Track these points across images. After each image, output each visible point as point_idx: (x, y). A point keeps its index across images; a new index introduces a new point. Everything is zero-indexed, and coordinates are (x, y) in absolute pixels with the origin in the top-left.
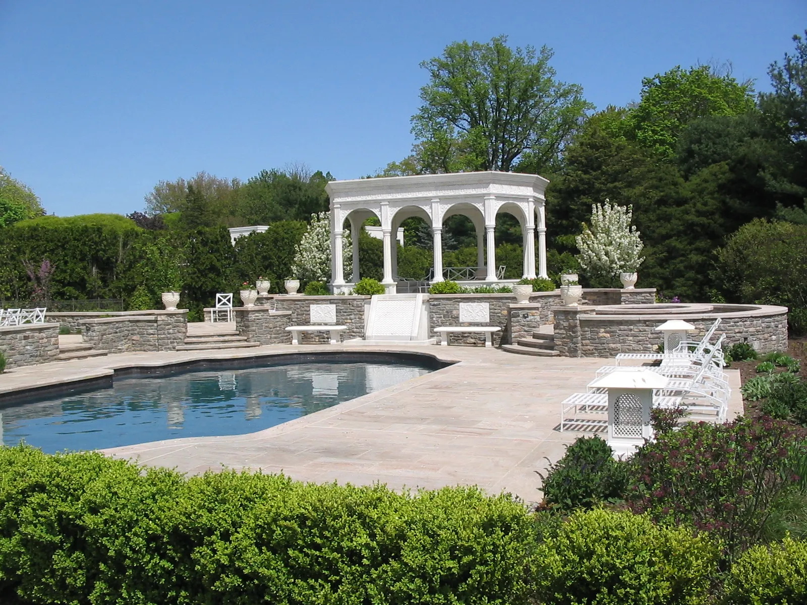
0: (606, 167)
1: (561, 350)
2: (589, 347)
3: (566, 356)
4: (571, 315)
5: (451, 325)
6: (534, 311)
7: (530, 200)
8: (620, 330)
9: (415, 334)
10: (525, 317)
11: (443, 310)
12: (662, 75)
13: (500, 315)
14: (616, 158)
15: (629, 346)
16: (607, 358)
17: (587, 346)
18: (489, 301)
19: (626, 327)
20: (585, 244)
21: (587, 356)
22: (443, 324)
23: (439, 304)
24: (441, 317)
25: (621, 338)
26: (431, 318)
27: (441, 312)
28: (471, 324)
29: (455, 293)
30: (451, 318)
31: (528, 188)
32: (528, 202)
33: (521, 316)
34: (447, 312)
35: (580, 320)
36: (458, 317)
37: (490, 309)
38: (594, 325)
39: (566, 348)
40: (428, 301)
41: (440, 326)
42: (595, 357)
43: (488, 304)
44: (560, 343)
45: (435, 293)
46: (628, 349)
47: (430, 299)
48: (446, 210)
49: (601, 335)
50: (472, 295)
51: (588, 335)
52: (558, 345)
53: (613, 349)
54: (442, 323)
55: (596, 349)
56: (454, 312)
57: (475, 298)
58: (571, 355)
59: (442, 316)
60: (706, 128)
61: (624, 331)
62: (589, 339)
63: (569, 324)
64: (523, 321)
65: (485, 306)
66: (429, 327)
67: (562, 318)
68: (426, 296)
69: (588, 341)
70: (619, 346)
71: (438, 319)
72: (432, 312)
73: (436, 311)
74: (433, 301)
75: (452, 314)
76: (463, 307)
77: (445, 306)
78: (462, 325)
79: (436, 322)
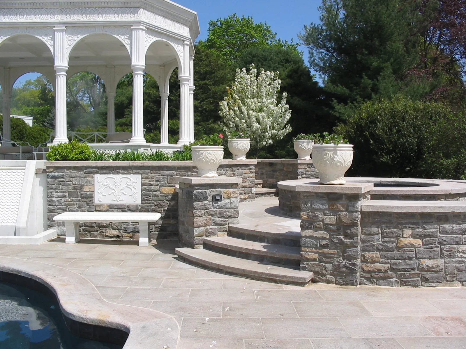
0: (199, 68)
1: (317, 269)
2: (378, 265)
3: (328, 282)
4: (344, 201)
5: (80, 209)
6: (231, 190)
7: (186, 42)
8: (444, 232)
9: (22, 224)
10: (216, 200)
11: (68, 185)
12: (223, 19)
13: (158, 193)
14: (205, 62)
15: (460, 262)
16: (417, 286)
17: (375, 262)
18: (140, 171)
19: (455, 227)
20: (231, 110)
21: (372, 283)
22: (68, 208)
23: (62, 177)
24: (65, 196)
25: (446, 247)
26: (49, 197)
27: (64, 188)
28: (112, 208)
29: (87, 159)
30: (81, 197)
31: (185, 27)
32: (184, 45)
33: (210, 198)
34: (75, 188)
35: (362, 213)
36: (91, 197)
37: (143, 185)
38: (390, 222)
39: (329, 267)
40: (44, 171)
41: (64, 210)
42: (390, 284)
43: (140, 176)
44: (315, 256)
45: (56, 160)
46: (457, 268)
47: (48, 167)
48: (75, 43)
49: (406, 241)
50: (112, 163)
51: (378, 240)
52: (308, 260)
53: (430, 270)
54: (67, 205)
55: (392, 269)
56: (86, 189)
57: (119, 168)
58: (340, 280)
59: (67, 194)
60: (257, 54)
61: (452, 233)
62: (378, 250)
63: (339, 220)
64: (212, 207)
65: (136, 180)
66: (47, 211)
67: (322, 207)
68: (42, 164)
69: (375, 254)
70: (440, 262)
71: (60, 199)
72: (51, 188)
73: (56, 186)
74: (52, 172)
75: (82, 191)
76: (99, 181)
77: (71, 179)
78: (98, 209)
79: (57, 204)
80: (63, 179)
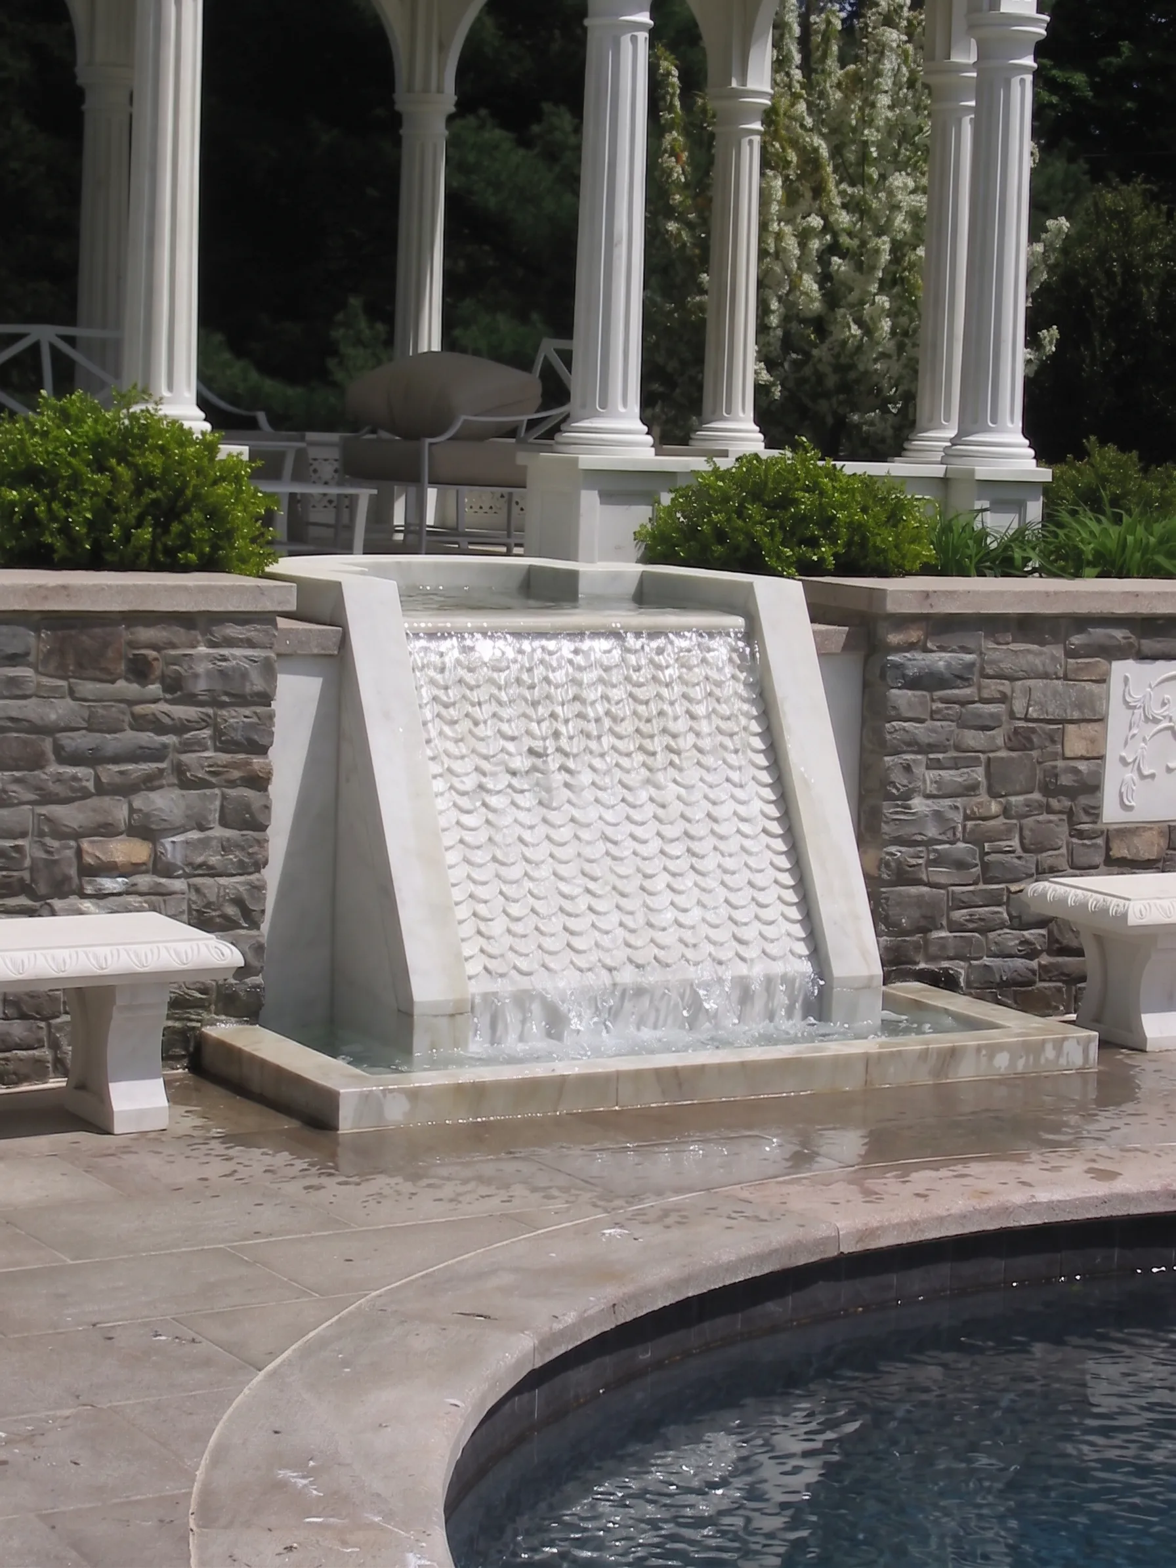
5: (1040, 855)
11: (991, 724)
23: (961, 677)
26: (895, 794)
27: (972, 738)
34: (1021, 740)
36: (1089, 787)
56: (1075, 742)
59: (979, 774)
71: (948, 802)
72: (909, 744)
73: (934, 731)
74: (911, 647)
75: (1054, 756)
76: (1136, 696)
77: (1005, 687)
78: (1119, 851)
79: (932, 832)
80: (968, 691)
